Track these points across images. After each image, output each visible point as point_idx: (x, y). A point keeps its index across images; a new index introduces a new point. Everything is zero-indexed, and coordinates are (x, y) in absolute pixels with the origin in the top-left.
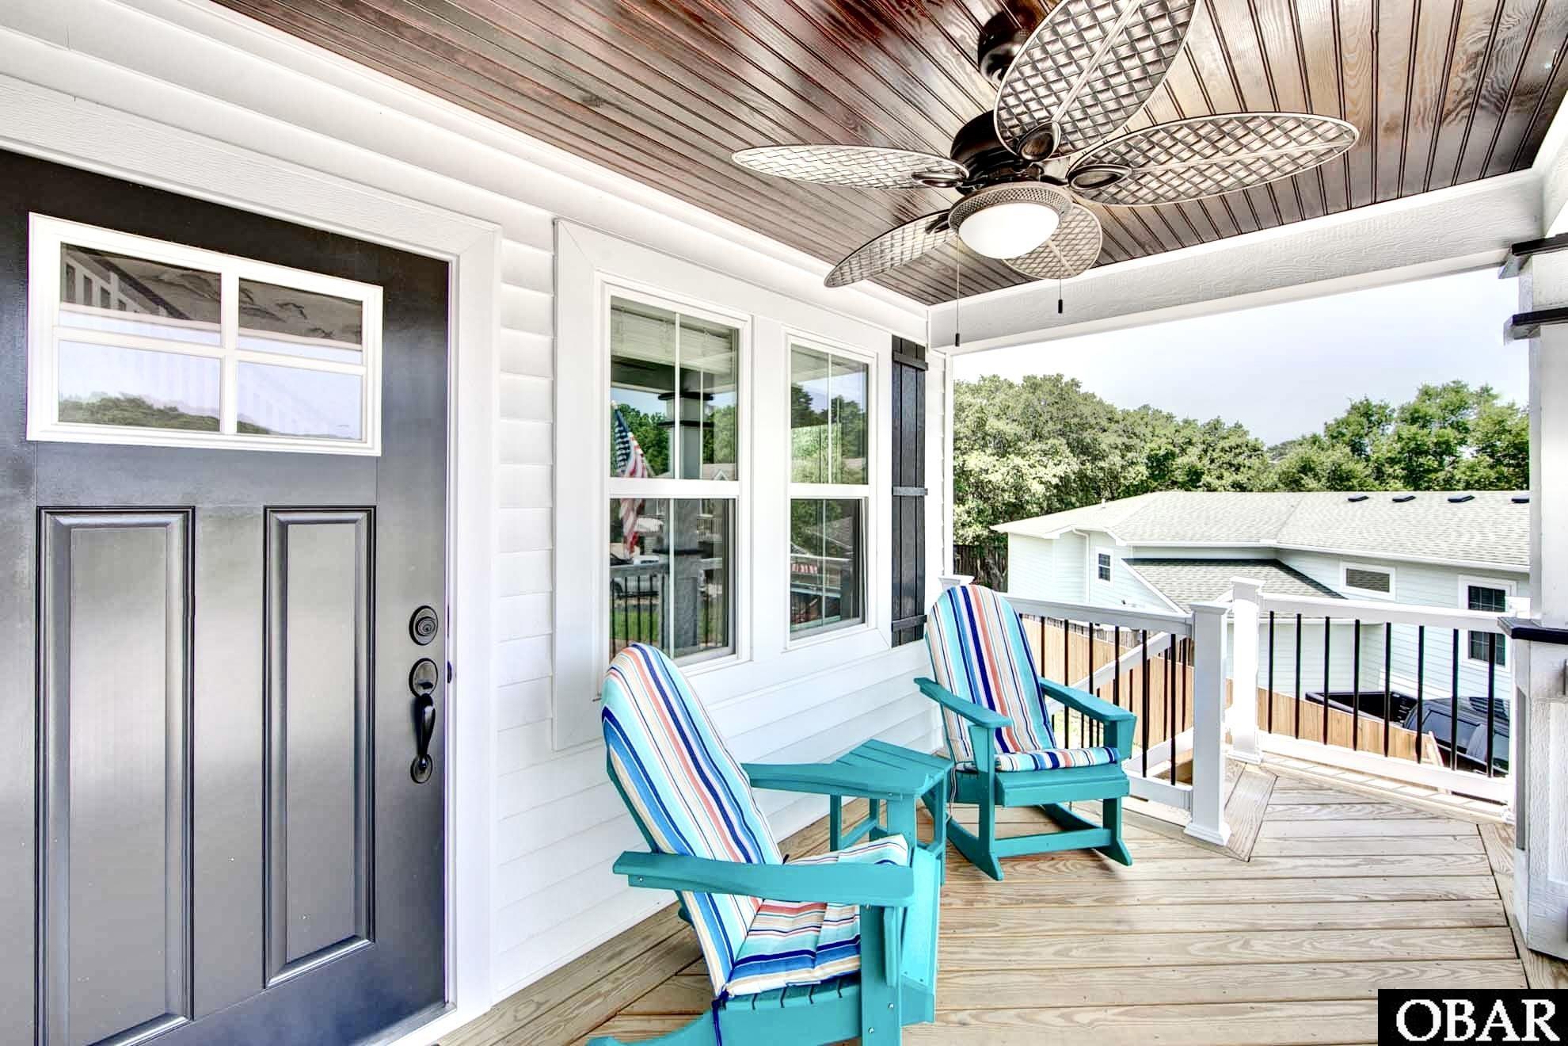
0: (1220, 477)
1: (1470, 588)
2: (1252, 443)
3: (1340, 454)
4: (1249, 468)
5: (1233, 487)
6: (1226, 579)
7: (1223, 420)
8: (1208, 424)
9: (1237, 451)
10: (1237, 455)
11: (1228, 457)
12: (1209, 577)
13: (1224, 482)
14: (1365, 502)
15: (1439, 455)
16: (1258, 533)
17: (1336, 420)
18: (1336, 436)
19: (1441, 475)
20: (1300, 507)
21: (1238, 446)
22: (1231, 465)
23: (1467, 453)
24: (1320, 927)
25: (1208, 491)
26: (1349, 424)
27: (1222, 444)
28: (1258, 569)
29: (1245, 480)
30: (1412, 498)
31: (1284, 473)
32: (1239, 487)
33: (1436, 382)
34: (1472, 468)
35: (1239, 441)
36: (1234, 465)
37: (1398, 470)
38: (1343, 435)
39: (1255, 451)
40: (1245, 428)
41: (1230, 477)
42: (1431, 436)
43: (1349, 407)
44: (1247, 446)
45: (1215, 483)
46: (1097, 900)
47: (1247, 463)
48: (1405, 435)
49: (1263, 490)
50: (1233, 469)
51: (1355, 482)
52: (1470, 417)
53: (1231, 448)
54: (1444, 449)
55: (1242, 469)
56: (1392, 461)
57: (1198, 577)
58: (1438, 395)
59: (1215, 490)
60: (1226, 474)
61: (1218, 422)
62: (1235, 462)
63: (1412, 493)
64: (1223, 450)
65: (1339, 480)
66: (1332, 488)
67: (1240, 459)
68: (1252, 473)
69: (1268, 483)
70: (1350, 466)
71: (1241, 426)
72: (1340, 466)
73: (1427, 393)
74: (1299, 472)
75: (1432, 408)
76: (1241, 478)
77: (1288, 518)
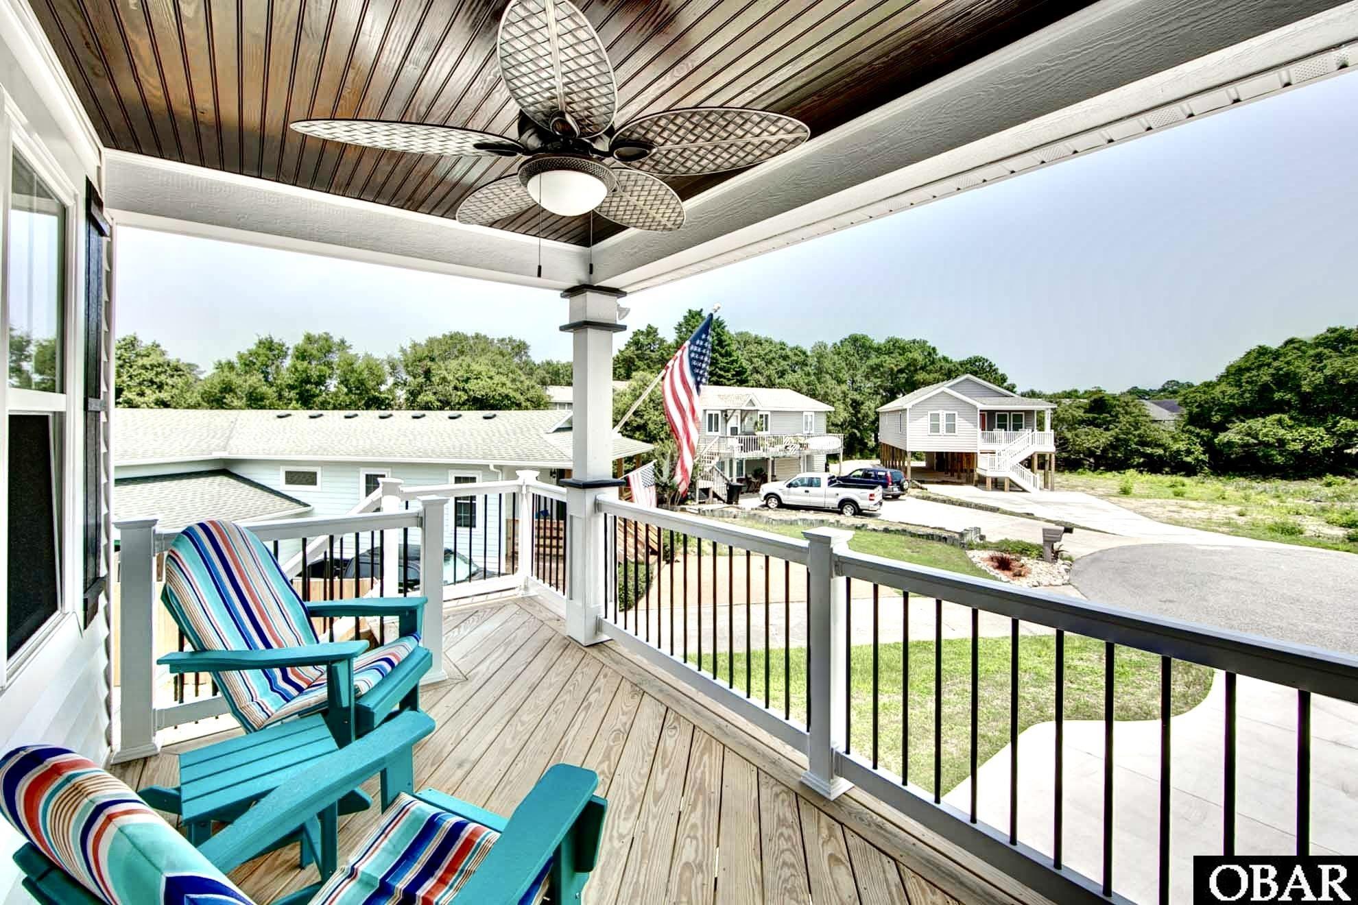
0: (142, 394)
1: (367, 476)
2: (173, 363)
3: (255, 379)
4: (173, 386)
5: (156, 404)
6: (183, 493)
7: (139, 338)
8: (124, 340)
9: (159, 370)
10: (157, 374)
11: (150, 375)
12: (166, 492)
13: (146, 399)
14: (289, 418)
15: (317, 384)
16: (209, 447)
17: (249, 350)
18: (248, 365)
19: (321, 399)
20: (238, 423)
21: (160, 365)
22: (152, 382)
23: (333, 384)
24: (533, 689)
25: (130, 407)
26: (259, 355)
27: (140, 362)
28: (210, 479)
29: (169, 398)
30: (321, 415)
31: (205, 392)
32: (164, 404)
33: (316, 332)
34: (336, 394)
35: (161, 360)
36: (156, 383)
37: (293, 394)
38: (254, 364)
39: (177, 371)
40: (163, 348)
41: (151, 395)
42: (314, 370)
43: (257, 342)
44: (168, 365)
45: (138, 400)
46: (432, 765)
47: (170, 381)
48: (299, 368)
49: (188, 408)
50: (155, 386)
51: (267, 402)
52: (335, 358)
53: (153, 366)
54: (321, 381)
55: (165, 387)
56: (291, 387)
57: (155, 494)
58: (316, 342)
59: (137, 407)
60: (148, 392)
61: (135, 338)
62: (157, 380)
63: (320, 412)
64: (144, 367)
65: (255, 401)
66: (250, 406)
67: (163, 377)
68: (175, 391)
69: (192, 401)
70: (265, 389)
71: (158, 346)
72: (255, 389)
73: (309, 339)
74: (221, 392)
75: (313, 349)
76: (165, 396)
77: (231, 432)
